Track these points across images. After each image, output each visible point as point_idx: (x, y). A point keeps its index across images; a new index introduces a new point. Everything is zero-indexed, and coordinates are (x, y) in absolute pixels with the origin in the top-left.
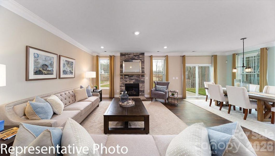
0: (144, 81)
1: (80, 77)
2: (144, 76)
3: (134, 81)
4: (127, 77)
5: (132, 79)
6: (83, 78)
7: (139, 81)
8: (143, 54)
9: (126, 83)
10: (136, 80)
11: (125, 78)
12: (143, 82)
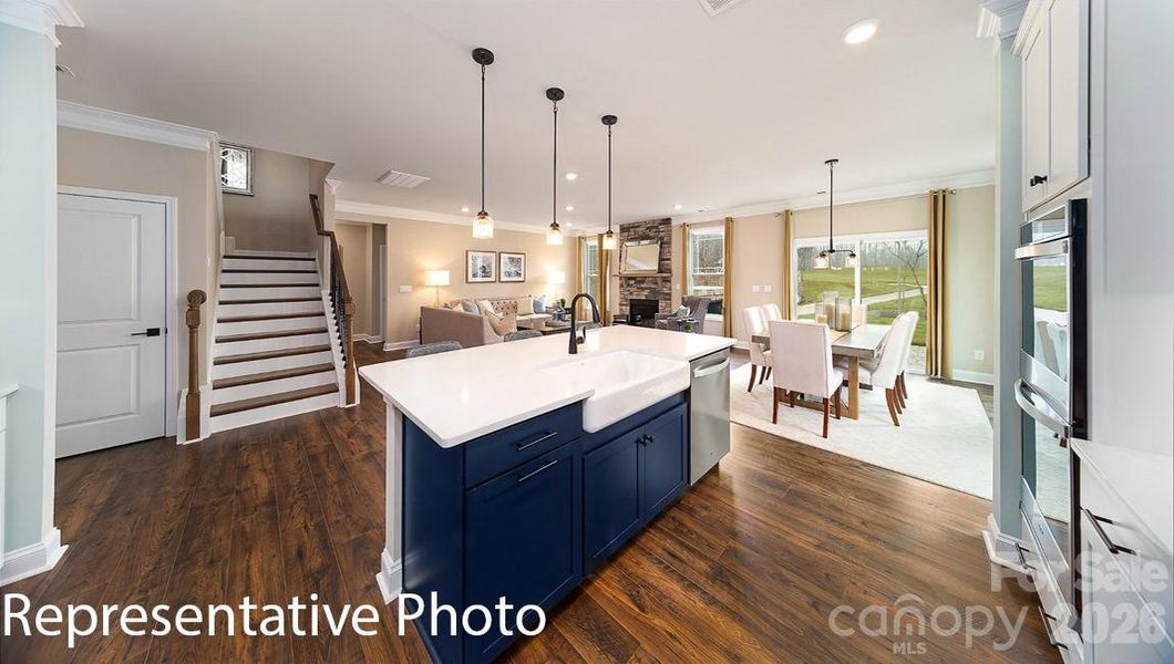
0: (670, 294)
1: (538, 282)
2: (670, 281)
3: (646, 292)
4: (632, 282)
5: (644, 289)
6: (545, 283)
7: (658, 293)
8: (667, 221)
9: (631, 297)
10: (653, 291)
11: (628, 285)
12: (668, 297)
